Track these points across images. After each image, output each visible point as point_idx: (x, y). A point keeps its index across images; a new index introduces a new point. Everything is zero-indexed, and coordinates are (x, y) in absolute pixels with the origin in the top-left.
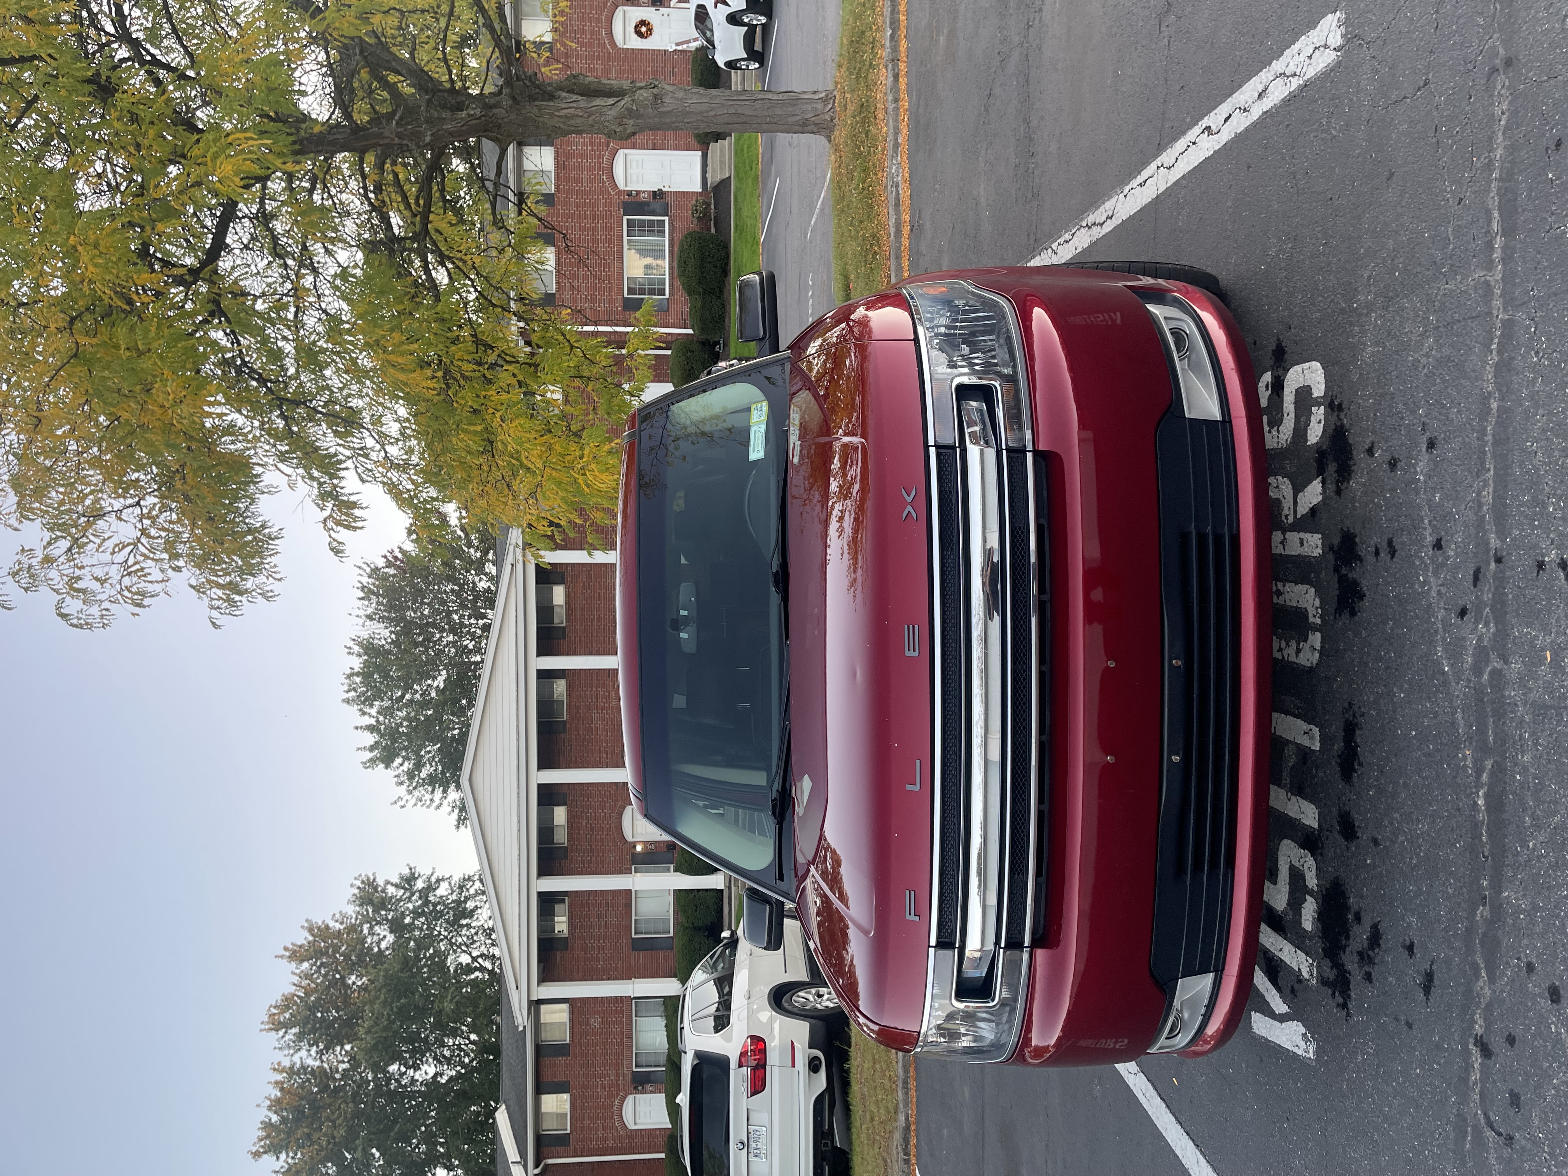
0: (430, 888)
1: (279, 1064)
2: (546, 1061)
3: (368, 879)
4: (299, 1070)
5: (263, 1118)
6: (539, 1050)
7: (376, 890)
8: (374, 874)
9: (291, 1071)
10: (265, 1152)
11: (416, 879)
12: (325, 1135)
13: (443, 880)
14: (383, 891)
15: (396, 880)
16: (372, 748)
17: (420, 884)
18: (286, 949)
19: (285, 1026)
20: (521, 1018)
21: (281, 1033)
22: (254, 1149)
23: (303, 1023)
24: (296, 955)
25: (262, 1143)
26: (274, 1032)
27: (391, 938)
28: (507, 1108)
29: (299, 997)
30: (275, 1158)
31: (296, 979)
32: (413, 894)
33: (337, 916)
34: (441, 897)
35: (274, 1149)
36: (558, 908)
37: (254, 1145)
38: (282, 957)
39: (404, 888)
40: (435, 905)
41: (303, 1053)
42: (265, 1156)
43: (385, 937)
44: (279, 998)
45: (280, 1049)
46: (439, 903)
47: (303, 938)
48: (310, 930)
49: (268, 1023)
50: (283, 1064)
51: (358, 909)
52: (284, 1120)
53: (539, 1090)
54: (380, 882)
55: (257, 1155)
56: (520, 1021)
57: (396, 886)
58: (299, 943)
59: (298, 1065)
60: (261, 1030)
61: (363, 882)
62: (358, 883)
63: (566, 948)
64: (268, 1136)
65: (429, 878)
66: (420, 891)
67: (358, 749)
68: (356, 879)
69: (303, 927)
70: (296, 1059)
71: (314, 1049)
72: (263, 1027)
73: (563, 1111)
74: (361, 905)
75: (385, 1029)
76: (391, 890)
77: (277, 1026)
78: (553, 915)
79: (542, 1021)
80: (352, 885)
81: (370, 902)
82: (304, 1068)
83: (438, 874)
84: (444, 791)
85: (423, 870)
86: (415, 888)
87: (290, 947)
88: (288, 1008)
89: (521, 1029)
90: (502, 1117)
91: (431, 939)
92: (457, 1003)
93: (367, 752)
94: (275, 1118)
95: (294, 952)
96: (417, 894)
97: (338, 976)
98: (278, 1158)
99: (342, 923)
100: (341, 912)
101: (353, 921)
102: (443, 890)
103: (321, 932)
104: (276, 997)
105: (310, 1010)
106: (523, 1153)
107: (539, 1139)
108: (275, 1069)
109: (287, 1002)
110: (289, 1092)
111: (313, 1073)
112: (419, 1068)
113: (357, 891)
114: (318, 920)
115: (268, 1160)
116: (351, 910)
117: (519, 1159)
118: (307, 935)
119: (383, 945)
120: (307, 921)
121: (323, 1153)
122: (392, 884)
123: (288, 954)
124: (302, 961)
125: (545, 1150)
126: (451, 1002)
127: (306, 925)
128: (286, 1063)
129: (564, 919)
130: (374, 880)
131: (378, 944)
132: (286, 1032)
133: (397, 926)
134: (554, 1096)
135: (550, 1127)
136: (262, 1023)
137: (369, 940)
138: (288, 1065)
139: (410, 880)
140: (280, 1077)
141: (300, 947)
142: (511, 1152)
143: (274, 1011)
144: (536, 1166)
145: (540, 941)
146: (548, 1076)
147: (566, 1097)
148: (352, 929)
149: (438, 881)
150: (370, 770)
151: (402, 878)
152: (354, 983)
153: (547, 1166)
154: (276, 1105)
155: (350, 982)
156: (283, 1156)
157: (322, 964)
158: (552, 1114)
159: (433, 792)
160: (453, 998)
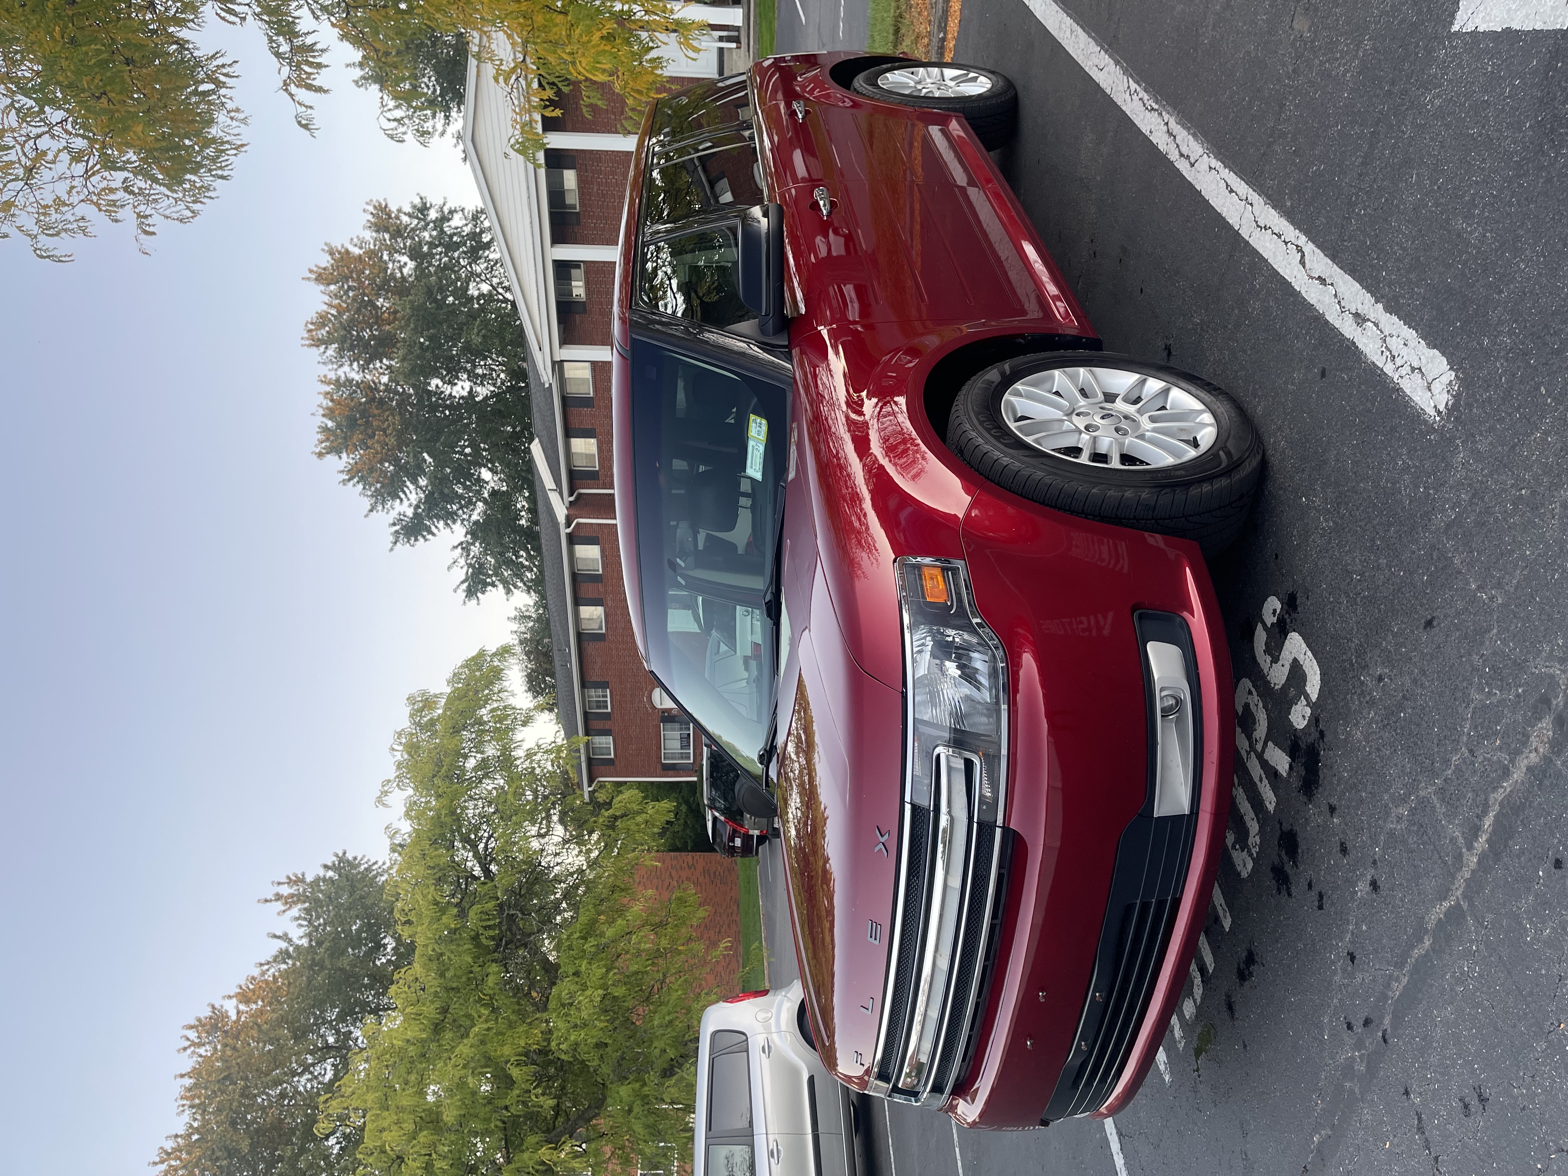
0: (444, 219)
1: (325, 376)
2: (573, 411)
3: (380, 205)
4: (345, 383)
5: (320, 424)
6: (565, 400)
7: (390, 217)
8: (385, 200)
9: (337, 383)
10: (328, 453)
11: (428, 209)
12: (378, 442)
13: (455, 211)
14: (397, 218)
15: (408, 209)
16: (361, 65)
17: (433, 215)
18: (311, 271)
19: (325, 342)
20: (547, 376)
21: (322, 348)
22: (317, 450)
23: (342, 341)
24: (323, 277)
25: (323, 445)
26: (315, 348)
27: (411, 265)
28: (540, 441)
29: (332, 315)
30: (337, 457)
31: (326, 299)
32: (428, 224)
33: (355, 240)
34: (456, 228)
35: (335, 450)
36: (575, 272)
37: (316, 446)
38: (309, 279)
39: (417, 218)
40: (451, 236)
41: (346, 368)
42: (329, 456)
43: (405, 264)
44: (315, 315)
45: (324, 363)
46: (455, 234)
47: (325, 261)
48: (331, 253)
49: (308, 339)
50: (329, 377)
51: (374, 234)
52: (339, 426)
53: (569, 434)
54: (393, 208)
55: (320, 455)
56: (546, 379)
57: (410, 215)
58: (323, 266)
59: (343, 378)
60: (302, 345)
61: (375, 207)
62: (371, 209)
63: (585, 312)
64: (327, 439)
65: (442, 208)
66: (434, 222)
67: (348, 66)
68: (367, 203)
69: (323, 250)
70: (340, 372)
71: (355, 365)
72: (304, 342)
73: (591, 452)
74: (377, 231)
75: (418, 357)
76: (405, 219)
77: (318, 342)
78: (570, 279)
79: (566, 376)
80: (364, 211)
81: (386, 230)
82: (350, 381)
83: (450, 205)
84: (447, 117)
85: (434, 199)
86: (429, 219)
87: (315, 269)
88: (323, 325)
89: (547, 385)
90: (536, 448)
91: (451, 267)
92: (484, 336)
93: (358, 69)
94: (330, 424)
95: (320, 275)
96: (432, 225)
97: (366, 298)
98: (340, 457)
99: (361, 248)
100: (358, 237)
101: (372, 247)
102: (457, 221)
103: (343, 259)
104: (311, 315)
105: (345, 329)
106: (558, 482)
107: (571, 473)
108: (322, 381)
109: (322, 320)
110: (339, 404)
111: (358, 385)
112: (456, 384)
113: (370, 217)
114: (337, 244)
115: (331, 458)
116: (369, 235)
117: (555, 488)
118: (329, 258)
119: (405, 271)
120: (326, 244)
121: (379, 456)
122: (405, 214)
123: (314, 276)
124: (329, 284)
125: (578, 482)
126: (478, 335)
127: (326, 248)
128: (332, 376)
129: (581, 284)
130: (386, 206)
131: (401, 268)
132: (326, 348)
133: (415, 253)
134: (583, 440)
135: (580, 464)
136: (302, 338)
137: (390, 265)
138: (334, 378)
139: (423, 209)
140: (328, 388)
141: (325, 269)
142: (548, 481)
143: (312, 327)
144: (571, 495)
145: (559, 304)
146: (575, 423)
147: (593, 441)
148: (371, 254)
149: (451, 212)
150: (362, 89)
151: (414, 207)
152: (383, 306)
153: (580, 495)
154: (330, 413)
155: (378, 304)
156: (344, 455)
157: (350, 288)
158: (582, 454)
159: (434, 117)
160: (479, 331)
